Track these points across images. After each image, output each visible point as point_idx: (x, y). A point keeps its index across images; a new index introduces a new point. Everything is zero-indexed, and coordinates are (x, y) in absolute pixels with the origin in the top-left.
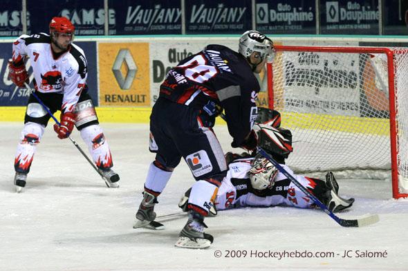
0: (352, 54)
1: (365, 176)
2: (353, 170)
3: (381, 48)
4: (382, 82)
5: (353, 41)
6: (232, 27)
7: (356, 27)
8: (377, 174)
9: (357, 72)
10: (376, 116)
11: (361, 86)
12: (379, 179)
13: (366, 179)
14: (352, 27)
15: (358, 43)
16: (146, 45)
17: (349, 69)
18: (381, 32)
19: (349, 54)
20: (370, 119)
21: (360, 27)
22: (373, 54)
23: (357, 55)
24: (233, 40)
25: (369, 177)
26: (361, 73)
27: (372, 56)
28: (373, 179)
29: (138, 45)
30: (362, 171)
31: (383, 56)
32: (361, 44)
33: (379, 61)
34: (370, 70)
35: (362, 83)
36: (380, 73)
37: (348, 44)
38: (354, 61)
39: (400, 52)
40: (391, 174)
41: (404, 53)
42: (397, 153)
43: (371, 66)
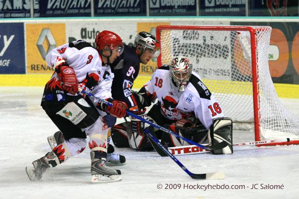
0: (226, 32)
3: (247, 26)
4: (247, 54)
5: (226, 21)
6: (131, 10)
7: (228, 10)
8: (243, 126)
9: (229, 47)
11: (232, 58)
12: (245, 130)
14: (225, 10)
15: (229, 23)
16: (63, 25)
17: (222, 43)
18: (247, 13)
19: (220, 31)
21: (232, 10)
23: (229, 32)
25: (237, 128)
26: (232, 48)
27: (239, 33)
28: (240, 130)
29: (57, 25)
31: (248, 33)
32: (232, 23)
33: (244, 37)
34: (237, 44)
35: (233, 55)
36: (245, 46)
37: (221, 23)
38: (226, 37)
39: (260, 30)
40: (254, 126)
41: (263, 30)
42: (259, 109)
43: (238, 41)
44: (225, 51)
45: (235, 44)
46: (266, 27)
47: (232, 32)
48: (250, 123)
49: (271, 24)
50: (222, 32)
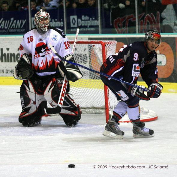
0: (85, 45)
1: (91, 112)
2: (85, 109)
3: (99, 41)
4: (100, 60)
5: (85, 37)
6: (19, 30)
7: (87, 29)
8: (97, 111)
9: (88, 55)
10: (97, 78)
11: (90, 63)
12: (99, 113)
13: (92, 113)
14: (84, 29)
15: (88, 38)
17: (83, 53)
18: (100, 32)
19: (81, 45)
20: (93, 80)
21: (89, 29)
22: (94, 45)
23: (87, 45)
24: (19, 38)
25: (94, 112)
26: (90, 56)
27: (94, 46)
28: (96, 113)
30: (89, 109)
31: (100, 46)
32: (90, 39)
33: (97, 48)
34: (93, 53)
35: (90, 61)
36: (98, 55)
37: (82, 39)
38: (85, 49)
39: (109, 43)
40: (105, 111)
41: (111, 44)
42: (108, 99)
43: (93, 52)
44: (85, 58)
45: (91, 54)
46: (113, 41)
47: (89, 45)
48: (102, 109)
49: (117, 39)
50: (83, 45)
